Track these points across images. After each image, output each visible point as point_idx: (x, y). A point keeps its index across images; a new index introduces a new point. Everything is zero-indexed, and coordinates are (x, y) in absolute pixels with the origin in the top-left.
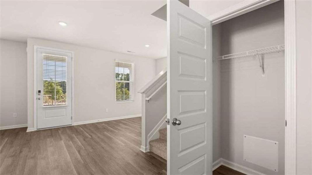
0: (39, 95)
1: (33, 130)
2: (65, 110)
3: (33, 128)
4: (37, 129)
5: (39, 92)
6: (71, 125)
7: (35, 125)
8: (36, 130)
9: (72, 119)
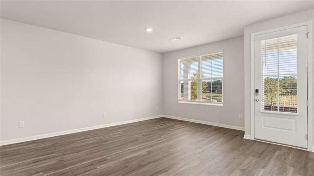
0: (256, 95)
1: (250, 139)
2: (294, 120)
3: (250, 136)
4: (255, 139)
5: (257, 91)
6: (306, 149)
7: (252, 133)
8: (253, 139)
9: (307, 139)
